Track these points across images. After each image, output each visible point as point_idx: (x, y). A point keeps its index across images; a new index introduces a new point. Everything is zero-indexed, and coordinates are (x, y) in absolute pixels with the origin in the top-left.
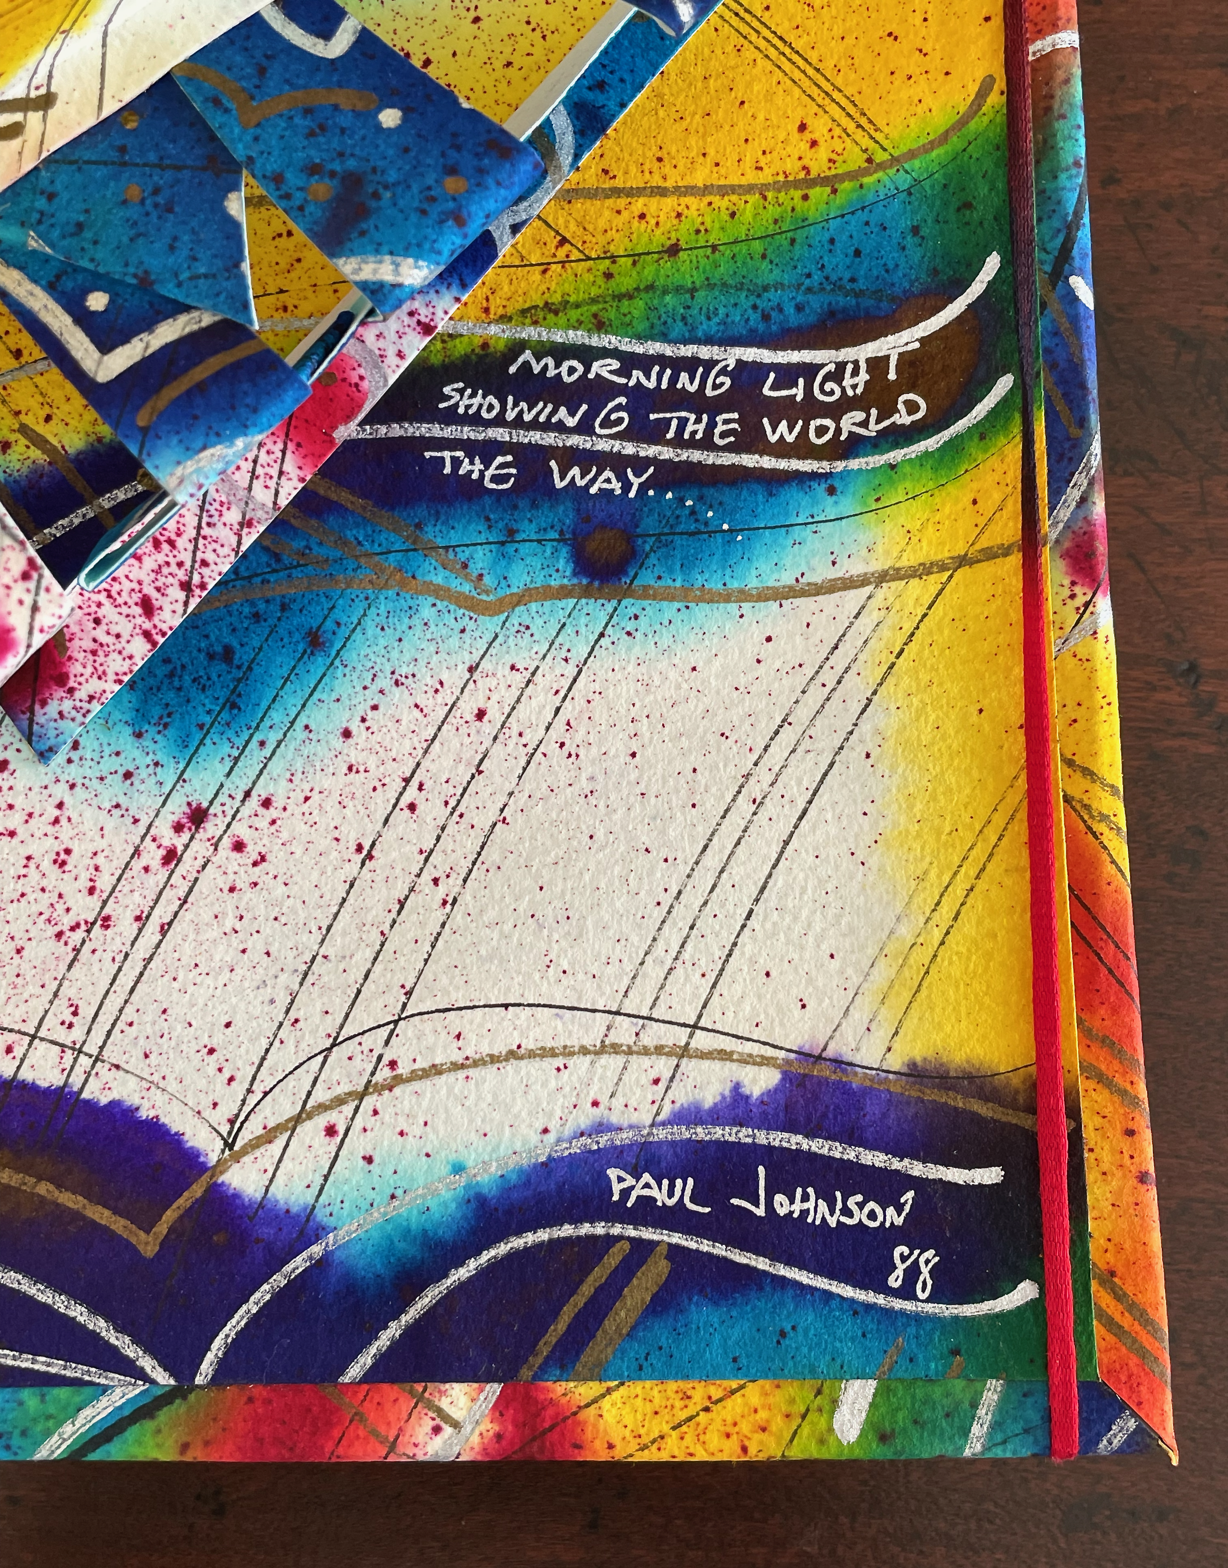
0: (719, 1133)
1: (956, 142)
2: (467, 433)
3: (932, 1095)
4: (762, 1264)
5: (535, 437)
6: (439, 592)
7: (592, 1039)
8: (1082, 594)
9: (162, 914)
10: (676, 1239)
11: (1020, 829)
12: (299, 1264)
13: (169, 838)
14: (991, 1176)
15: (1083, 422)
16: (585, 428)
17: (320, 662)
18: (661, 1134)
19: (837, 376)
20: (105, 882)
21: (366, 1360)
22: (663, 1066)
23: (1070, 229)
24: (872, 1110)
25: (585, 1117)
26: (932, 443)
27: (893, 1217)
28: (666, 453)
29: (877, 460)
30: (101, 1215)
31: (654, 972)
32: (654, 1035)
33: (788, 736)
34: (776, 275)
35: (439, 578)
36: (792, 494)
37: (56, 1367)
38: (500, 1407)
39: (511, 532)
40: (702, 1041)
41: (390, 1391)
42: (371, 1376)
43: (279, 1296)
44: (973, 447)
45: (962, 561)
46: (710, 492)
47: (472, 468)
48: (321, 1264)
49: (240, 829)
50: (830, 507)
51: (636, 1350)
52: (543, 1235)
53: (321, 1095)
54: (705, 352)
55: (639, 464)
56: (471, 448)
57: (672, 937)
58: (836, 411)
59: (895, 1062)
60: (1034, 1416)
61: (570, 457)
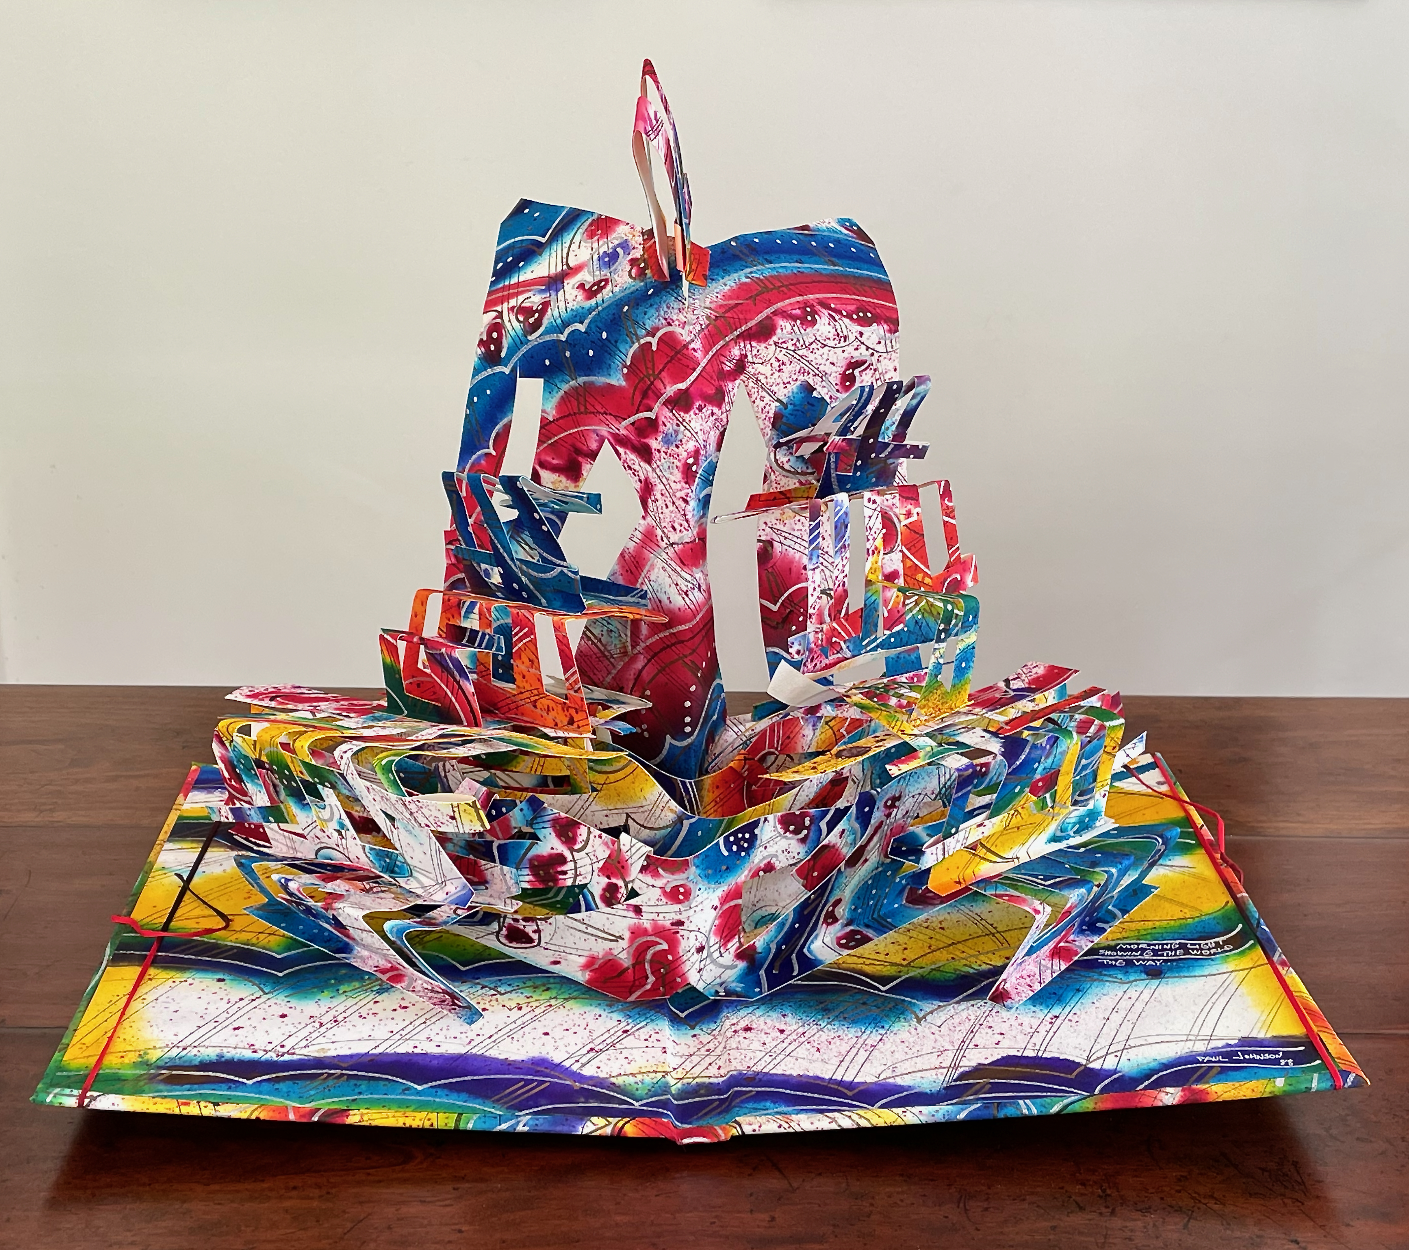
2: (1109, 958)
3: (1280, 1039)
5: (1128, 957)
7: (1183, 1039)
8: (1286, 969)
13: (1050, 1020)
14: (1302, 1048)
16: (1141, 955)
17: (1081, 994)
19: (1206, 944)
20: (1035, 1027)
22: (1205, 1042)
23: (1258, 920)
25: (1187, 1050)
27: (1278, 1056)
28: (1165, 958)
29: (1223, 955)
31: (1196, 1029)
32: (1200, 1038)
35: (1109, 980)
36: (1202, 962)
39: (1127, 972)
40: (1214, 1038)
42: (1145, 1089)
45: (1253, 967)
46: (1180, 962)
47: (1112, 963)
49: (1069, 1019)
50: (1213, 963)
53: (1111, 1051)
54: (1169, 942)
56: (1111, 960)
57: (1199, 1023)
59: (1269, 1036)
61: (1138, 960)
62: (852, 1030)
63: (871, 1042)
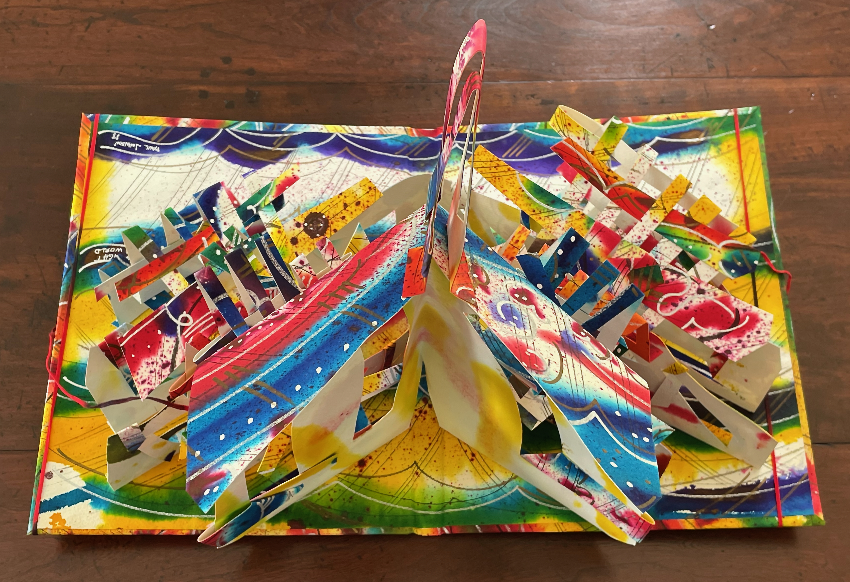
0: (142, 155)
1: (83, 290)
3: (110, 157)
4: (138, 138)
8: (75, 222)
10: (150, 142)
12: (207, 143)
14: (102, 147)
15: (70, 246)
18: (151, 155)
19: (108, 258)
21: (197, 130)
22: (149, 164)
23: (66, 275)
24: (119, 156)
25: (162, 158)
26: (94, 246)
27: (117, 143)
30: (237, 151)
31: (150, 175)
32: (151, 168)
33: (124, 206)
36: (119, 241)
37: (243, 132)
38: (177, 124)
40: (144, 167)
41: (193, 127)
42: (196, 128)
43: (210, 139)
44: (88, 244)
45: (93, 229)
48: (204, 142)
50: (113, 239)
51: (157, 130)
52: (170, 144)
53: (202, 163)
57: (146, 180)
58: (110, 253)
59: (114, 162)
60: (101, 119)
63: (329, 191)
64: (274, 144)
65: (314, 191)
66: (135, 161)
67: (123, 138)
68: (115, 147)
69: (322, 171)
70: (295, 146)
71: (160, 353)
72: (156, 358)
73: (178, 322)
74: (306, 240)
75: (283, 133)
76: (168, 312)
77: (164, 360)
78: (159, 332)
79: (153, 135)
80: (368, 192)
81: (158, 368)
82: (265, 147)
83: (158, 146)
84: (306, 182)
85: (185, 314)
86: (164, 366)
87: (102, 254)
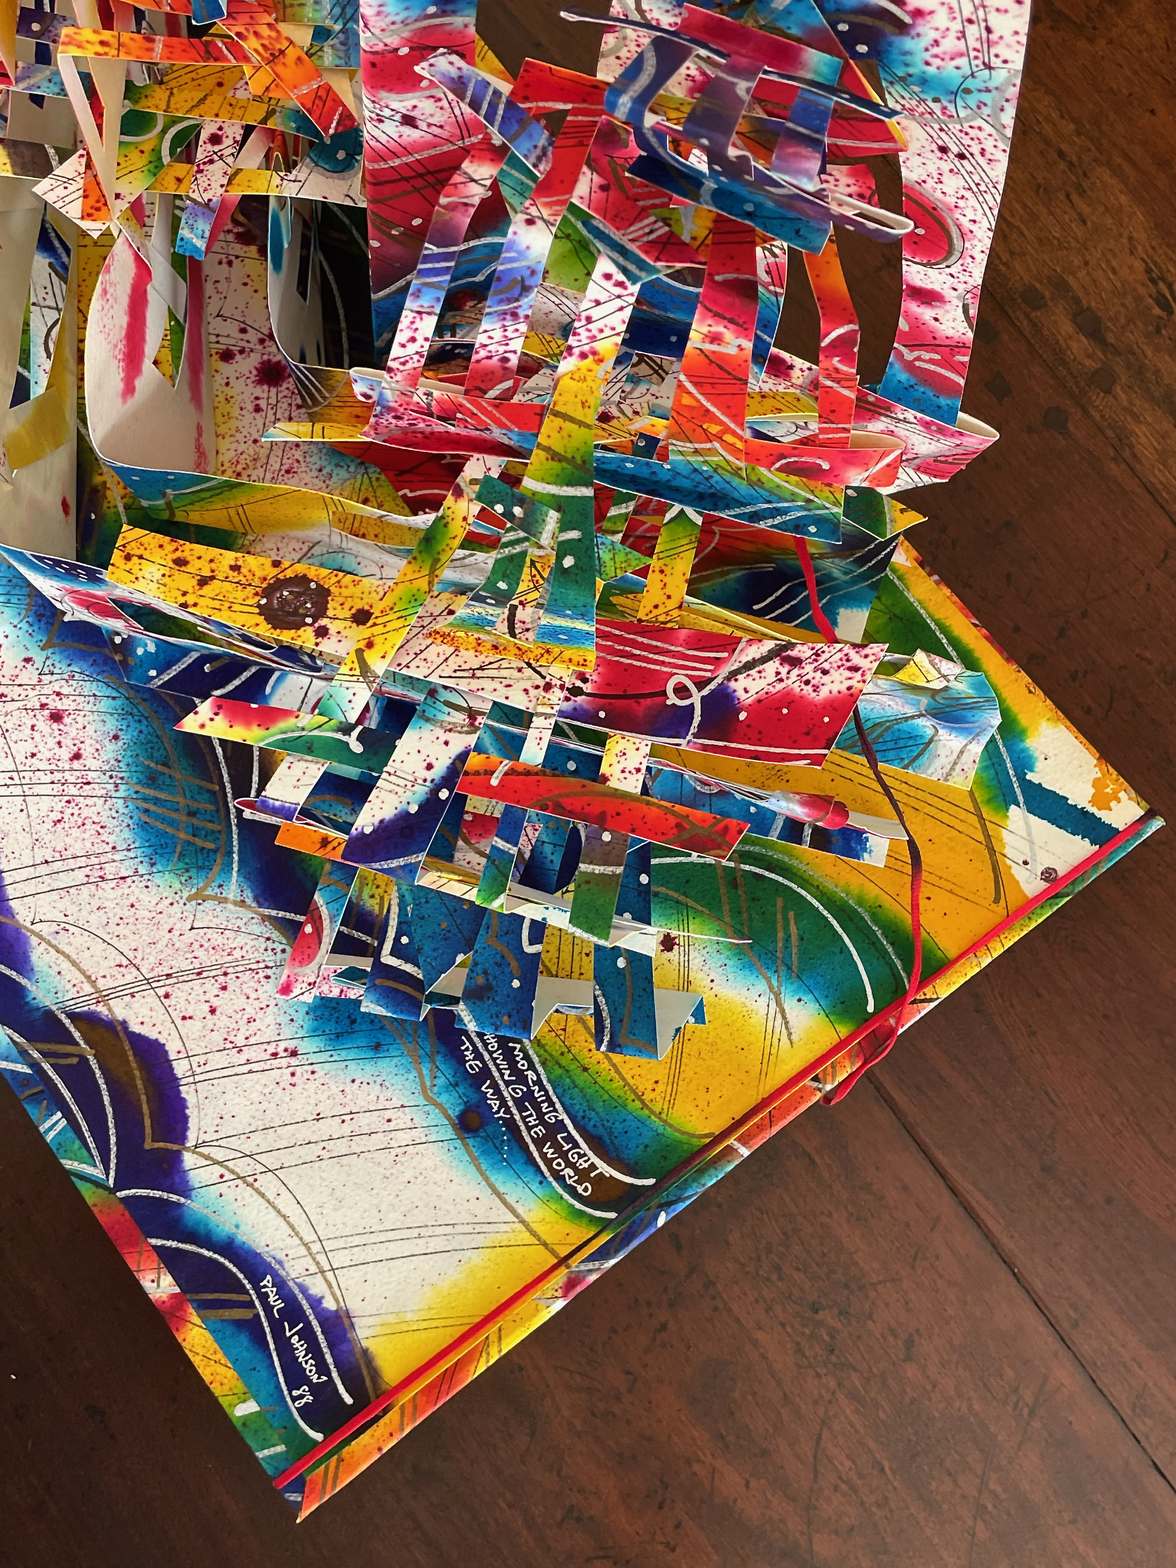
0: (304, 1303)
2: (479, 1045)
3: (362, 1362)
4: (272, 1346)
5: (493, 1069)
6: (421, 1076)
7: (307, 1239)
8: (559, 1293)
9: (255, 1067)
10: (262, 1313)
11: (466, 1328)
12: (174, 1198)
13: (280, 1050)
14: (349, 1400)
15: (618, 1251)
16: (508, 1084)
17: (371, 1054)
18: (291, 1284)
19: (581, 1156)
20: (252, 1040)
21: (159, 1242)
22: (313, 1269)
23: (680, 1200)
24: (344, 1347)
25: (280, 1256)
26: (578, 1206)
27: (315, 1378)
28: (517, 1117)
29: (560, 1191)
30: (147, 1122)
31: (341, 1243)
32: (321, 1258)
33: (449, 1230)
34: (600, 1110)
35: (425, 1072)
36: (531, 1170)
37: (92, 1145)
38: (174, 1296)
39: (457, 1085)
40: (330, 1275)
41: (155, 1257)
42: (155, 1248)
43: (160, 1199)
44: (584, 1220)
45: (545, 1245)
46: (513, 1143)
47: (469, 1055)
48: (179, 1205)
49: (299, 1070)
50: (535, 1186)
51: (219, 1326)
52: (235, 1270)
53: (230, 1164)
54: (558, 1106)
55: (508, 1111)
56: (476, 1050)
57: (357, 1240)
58: (569, 1164)
59: (365, 1344)
60: (282, 1467)
61: (495, 1086)
62: (127, 834)
63: (110, 870)
64: (75, 1061)
65: (132, 899)
66: (329, 1304)
67: (295, 1377)
68: (329, 1375)
69: (70, 919)
70: (49, 1014)
71: (779, 687)
72: (793, 681)
73: (696, 699)
74: (341, 600)
75: (34, 1065)
76: (693, 729)
77: (784, 670)
78: (743, 716)
79: (239, 1324)
80: (141, 557)
81: (809, 668)
82: (98, 1073)
83: (257, 1288)
84: (120, 930)
85: (672, 699)
86: (795, 662)
87: (583, 1175)
